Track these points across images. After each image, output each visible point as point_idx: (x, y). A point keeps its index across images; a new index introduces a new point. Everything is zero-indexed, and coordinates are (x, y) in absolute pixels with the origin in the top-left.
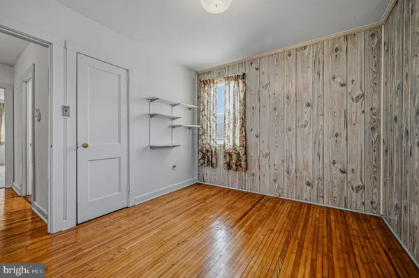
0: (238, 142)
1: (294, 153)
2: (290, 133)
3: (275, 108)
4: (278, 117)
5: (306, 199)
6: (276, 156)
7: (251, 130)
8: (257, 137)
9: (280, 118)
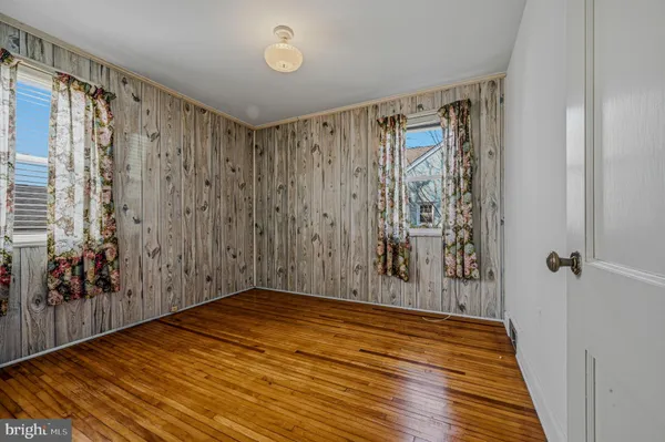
0: (96, 233)
1: (193, 244)
2: (189, 217)
3: (168, 178)
4: (173, 192)
5: (206, 299)
6: (171, 251)
7: (125, 209)
8: (137, 221)
9: (176, 194)
